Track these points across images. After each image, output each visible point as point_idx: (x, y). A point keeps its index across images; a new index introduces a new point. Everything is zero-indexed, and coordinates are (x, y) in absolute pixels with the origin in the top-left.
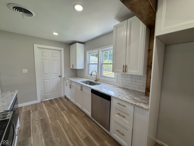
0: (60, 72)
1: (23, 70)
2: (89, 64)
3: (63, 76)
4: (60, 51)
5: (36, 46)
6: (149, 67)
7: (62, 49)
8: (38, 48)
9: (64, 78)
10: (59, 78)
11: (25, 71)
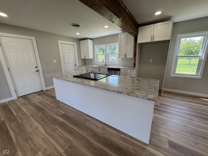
0: (74, 62)
1: (54, 60)
2: (97, 55)
3: (78, 65)
4: (74, 45)
5: (59, 42)
6: (135, 54)
7: (75, 44)
8: (61, 43)
9: (78, 66)
10: (75, 66)
11: (55, 61)
